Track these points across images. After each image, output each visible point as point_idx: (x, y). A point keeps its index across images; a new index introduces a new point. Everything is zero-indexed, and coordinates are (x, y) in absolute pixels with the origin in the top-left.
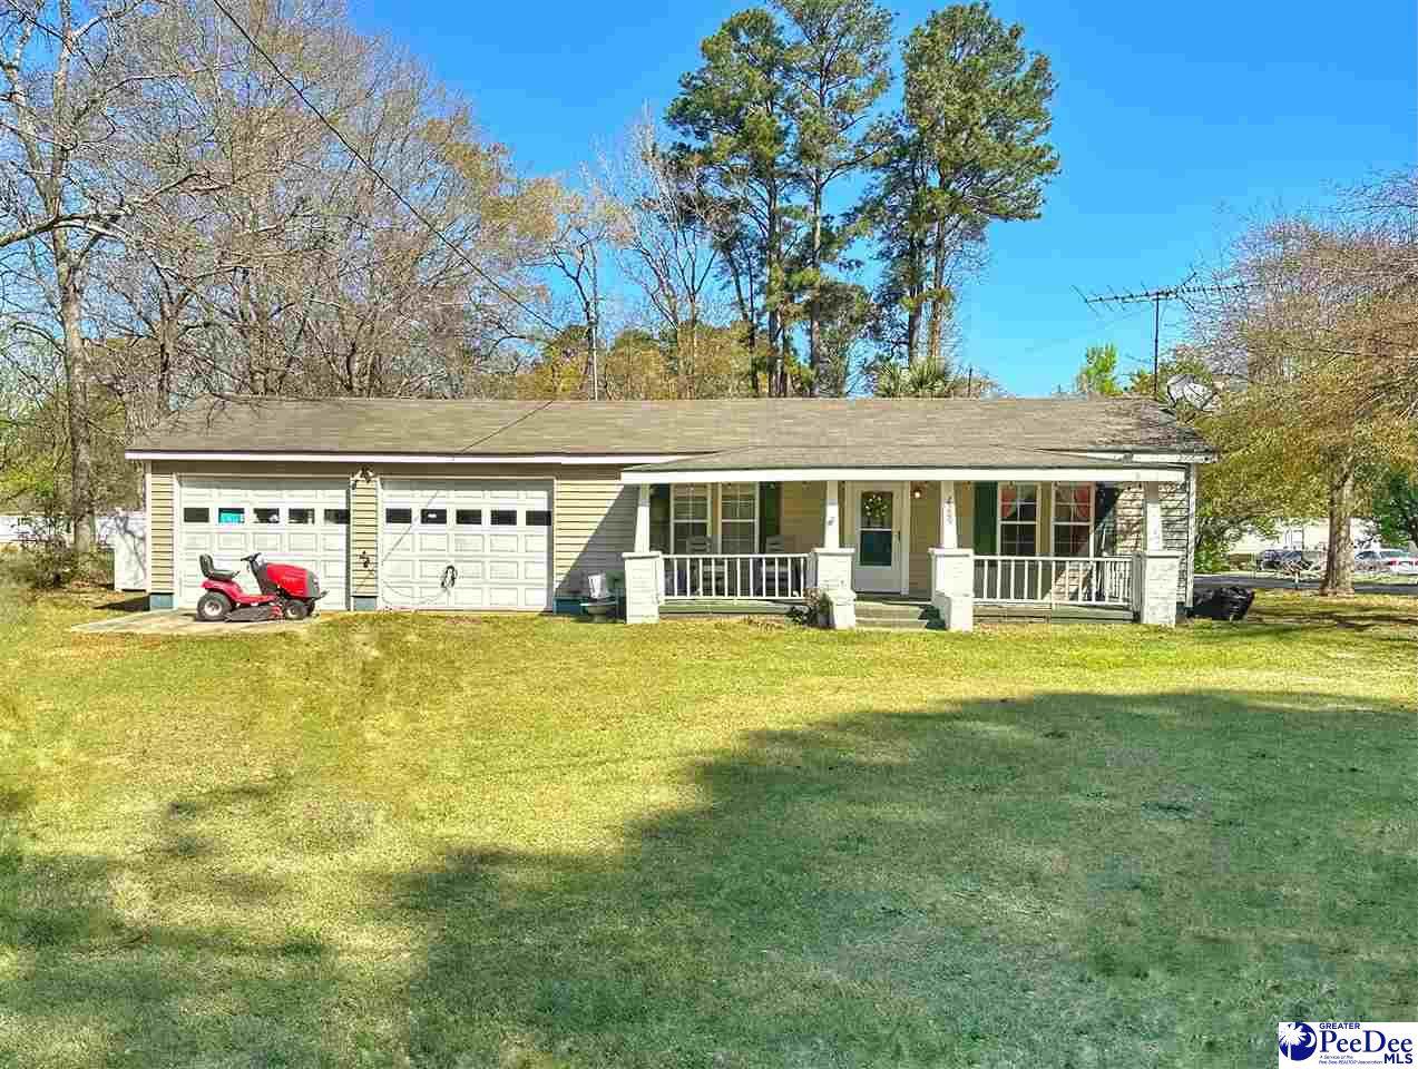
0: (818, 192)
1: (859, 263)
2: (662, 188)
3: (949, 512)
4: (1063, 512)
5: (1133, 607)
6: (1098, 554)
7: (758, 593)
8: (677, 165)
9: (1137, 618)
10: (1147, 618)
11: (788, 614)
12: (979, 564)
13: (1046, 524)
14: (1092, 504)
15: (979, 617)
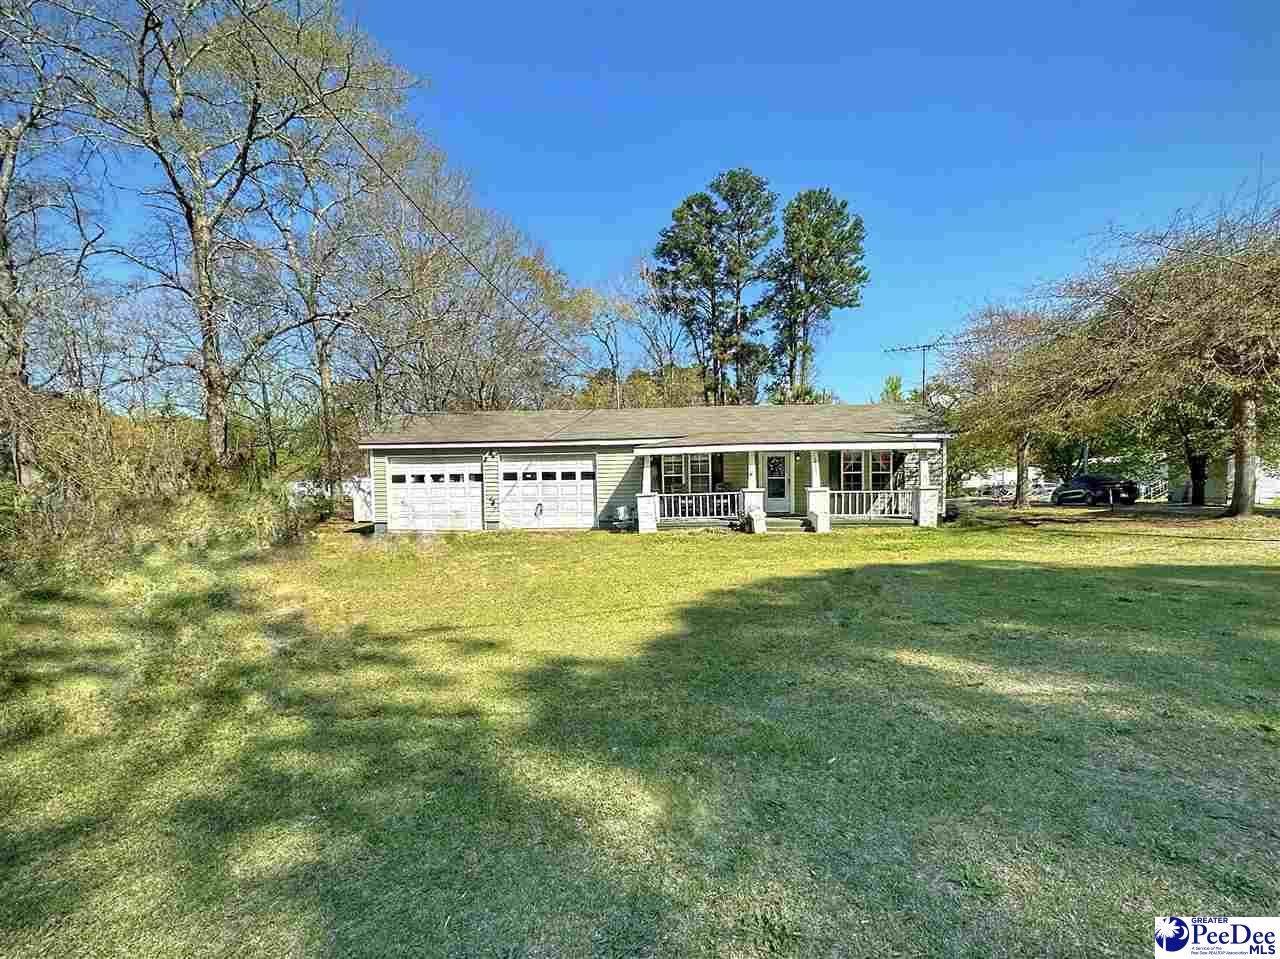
0: (739, 293)
1: (762, 332)
2: (652, 292)
3: (816, 468)
4: (876, 467)
5: (915, 517)
6: (895, 489)
7: (712, 514)
8: (660, 279)
9: (916, 523)
10: (922, 523)
11: (729, 526)
12: (832, 496)
13: (867, 474)
14: (891, 462)
15: (833, 525)
